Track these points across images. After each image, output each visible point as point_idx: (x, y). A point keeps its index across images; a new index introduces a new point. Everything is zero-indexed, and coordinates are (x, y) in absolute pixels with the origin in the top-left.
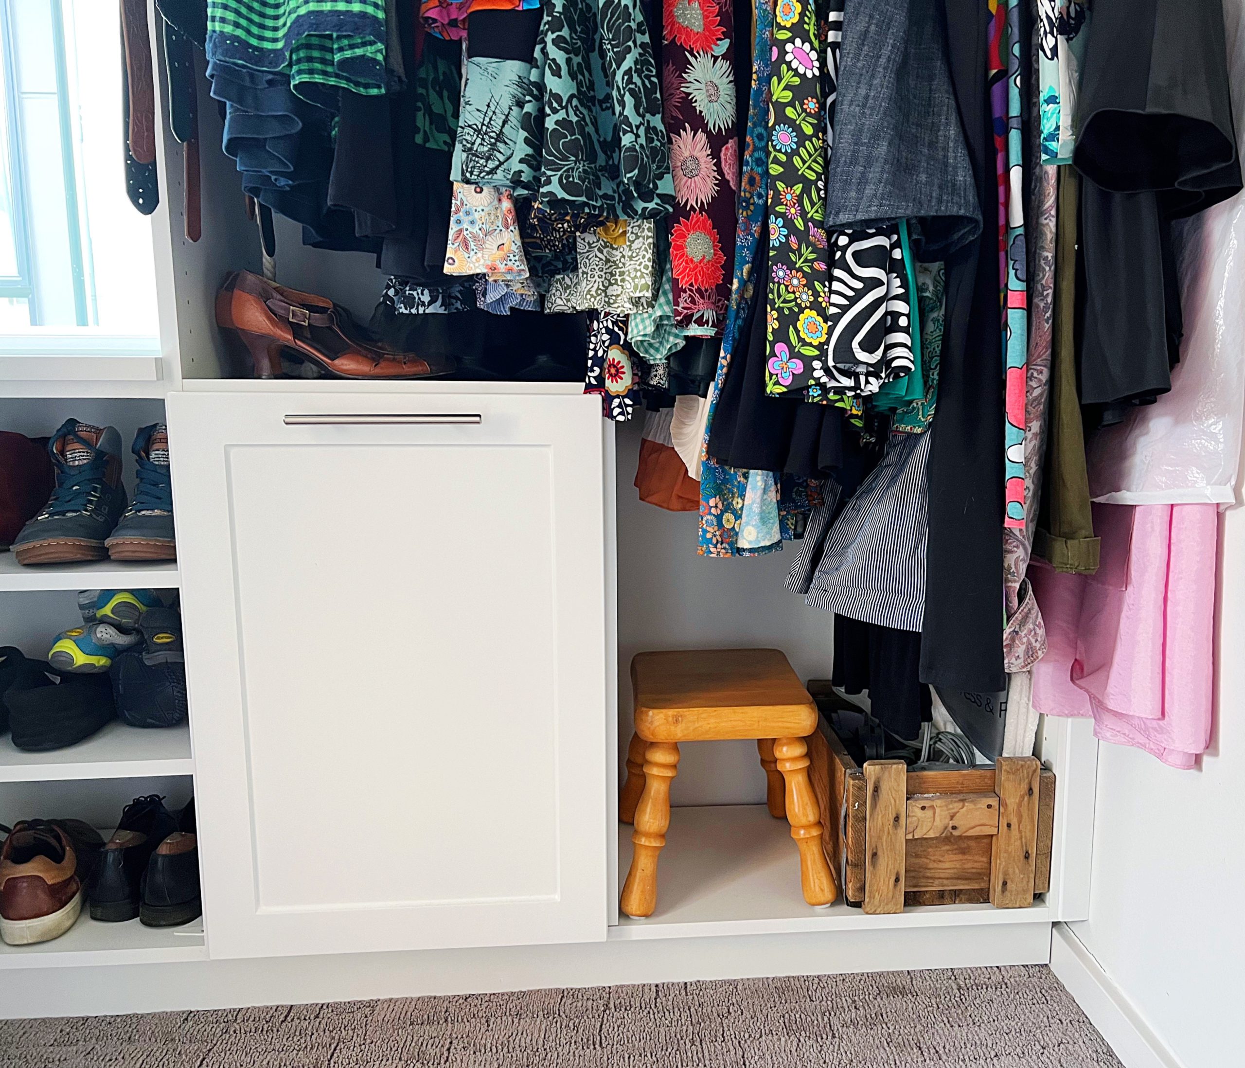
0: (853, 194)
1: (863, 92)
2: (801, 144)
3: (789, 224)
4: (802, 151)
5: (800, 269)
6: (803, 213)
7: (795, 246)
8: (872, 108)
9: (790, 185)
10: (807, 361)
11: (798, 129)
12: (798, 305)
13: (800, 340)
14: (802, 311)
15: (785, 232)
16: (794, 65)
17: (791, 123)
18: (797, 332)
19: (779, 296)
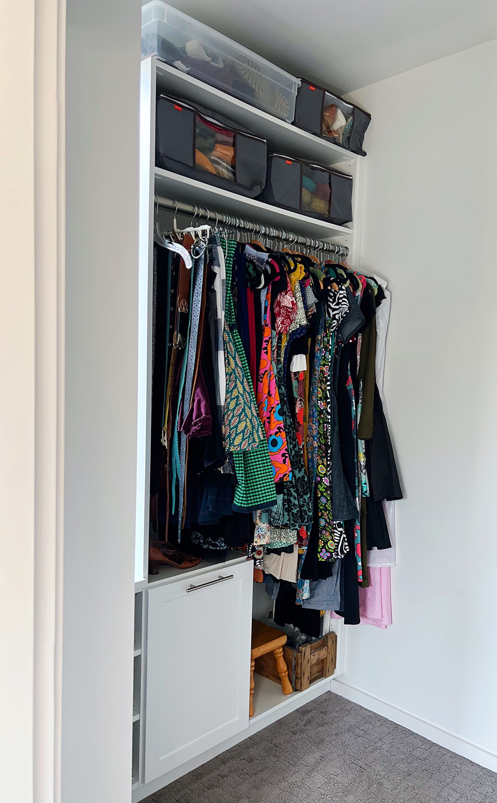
0: (341, 514)
1: (339, 489)
2: (327, 502)
3: (326, 521)
4: (328, 503)
5: (328, 531)
6: (329, 518)
7: (327, 526)
8: (342, 493)
9: (326, 511)
10: (331, 553)
11: (326, 498)
12: (328, 540)
13: (329, 548)
14: (329, 541)
15: (325, 522)
16: (325, 483)
17: (325, 496)
18: (328, 546)
19: (324, 538)
